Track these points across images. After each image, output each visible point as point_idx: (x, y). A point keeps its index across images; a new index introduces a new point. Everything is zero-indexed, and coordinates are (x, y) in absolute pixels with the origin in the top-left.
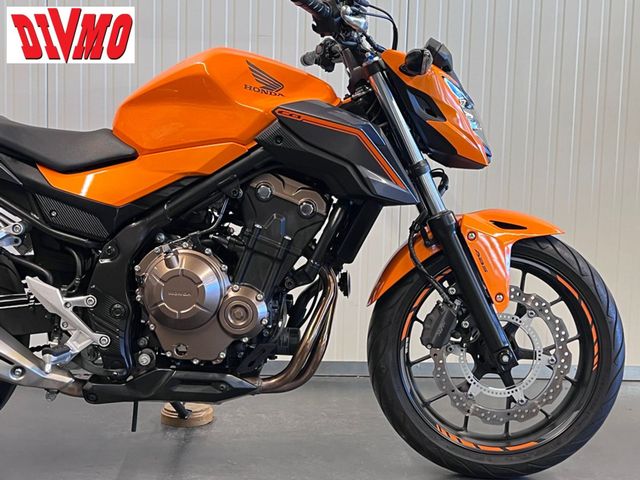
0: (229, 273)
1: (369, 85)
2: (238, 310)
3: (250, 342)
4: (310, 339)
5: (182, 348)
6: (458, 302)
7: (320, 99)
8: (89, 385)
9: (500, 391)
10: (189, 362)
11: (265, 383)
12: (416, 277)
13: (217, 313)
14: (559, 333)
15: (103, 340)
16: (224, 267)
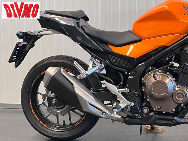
0: (176, 81)
2: (180, 94)
3: (184, 106)
5: (159, 107)
8: (127, 119)
10: (162, 112)
13: (172, 95)
15: (131, 104)
16: (174, 79)
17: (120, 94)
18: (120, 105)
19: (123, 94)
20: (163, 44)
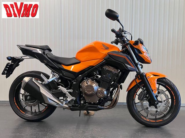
0: (99, 85)
1: (126, 47)
2: (101, 92)
3: (103, 99)
4: (115, 98)
5: (89, 100)
6: (146, 91)
7: (117, 50)
8: (71, 107)
9: (155, 109)
10: (91, 103)
11: (106, 107)
12: (137, 86)
13: (96, 93)
14: (167, 97)
15: (74, 98)
16: (98, 84)
17: (68, 93)
18: (68, 99)
19: (70, 93)
20: (92, 65)
